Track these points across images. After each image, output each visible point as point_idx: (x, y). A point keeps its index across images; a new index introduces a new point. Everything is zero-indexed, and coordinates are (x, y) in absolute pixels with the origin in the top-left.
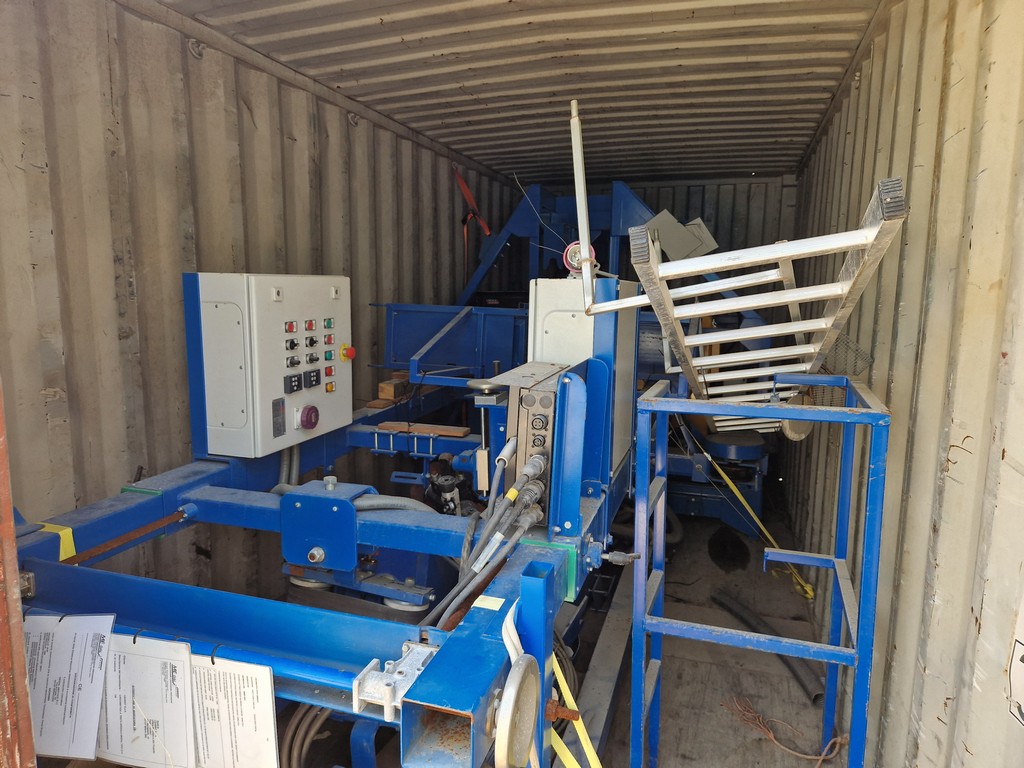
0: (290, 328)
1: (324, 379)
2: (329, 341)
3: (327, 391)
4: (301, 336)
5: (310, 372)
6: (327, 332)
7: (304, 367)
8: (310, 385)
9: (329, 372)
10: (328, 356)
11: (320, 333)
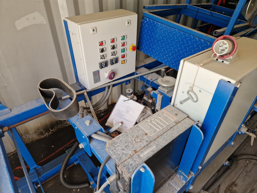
0: (101, 44)
1: (121, 59)
2: (123, 45)
3: (122, 63)
4: (108, 46)
5: (113, 59)
6: (123, 41)
7: (109, 57)
8: (112, 64)
9: (123, 57)
10: (123, 51)
11: (119, 43)
